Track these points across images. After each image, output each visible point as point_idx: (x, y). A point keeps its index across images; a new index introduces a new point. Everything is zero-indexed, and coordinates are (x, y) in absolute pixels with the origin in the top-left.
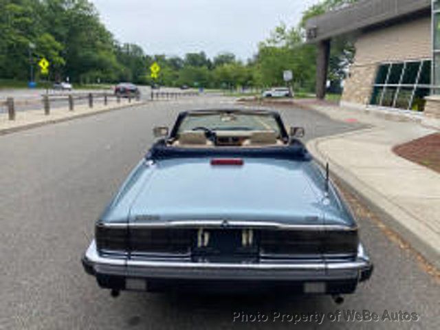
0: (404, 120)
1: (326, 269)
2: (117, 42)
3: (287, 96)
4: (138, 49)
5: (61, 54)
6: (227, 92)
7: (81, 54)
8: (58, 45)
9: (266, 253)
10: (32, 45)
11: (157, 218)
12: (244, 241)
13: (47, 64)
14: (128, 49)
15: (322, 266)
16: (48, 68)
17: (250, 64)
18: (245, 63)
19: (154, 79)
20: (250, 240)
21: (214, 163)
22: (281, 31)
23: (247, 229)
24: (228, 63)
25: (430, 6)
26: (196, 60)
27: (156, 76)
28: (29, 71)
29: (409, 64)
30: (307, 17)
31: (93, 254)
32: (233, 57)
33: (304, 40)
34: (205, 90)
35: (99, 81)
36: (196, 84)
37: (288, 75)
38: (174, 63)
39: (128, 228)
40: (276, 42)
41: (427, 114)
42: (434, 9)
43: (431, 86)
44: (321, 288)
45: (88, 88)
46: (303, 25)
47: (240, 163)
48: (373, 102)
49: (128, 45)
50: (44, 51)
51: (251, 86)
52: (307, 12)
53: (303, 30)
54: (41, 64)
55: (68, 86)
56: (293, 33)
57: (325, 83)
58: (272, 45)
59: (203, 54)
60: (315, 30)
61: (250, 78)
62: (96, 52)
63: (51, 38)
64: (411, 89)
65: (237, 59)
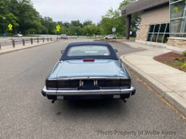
0: (160, 47)
1: (120, 91)
2: (41, 16)
3: (114, 38)
4: (50, 19)
5: (17, 22)
6: (89, 37)
7: (25, 22)
8: (15, 18)
9: (102, 87)
10: (4, 18)
11: (66, 77)
12: (95, 84)
13: (12, 26)
14: (46, 19)
15: (119, 90)
16: (12, 28)
17: (99, 25)
18: (96, 24)
19: (58, 32)
20: (97, 83)
21: (84, 61)
22: (111, 11)
23: (95, 80)
24: (89, 24)
25: (169, 1)
26: (76, 24)
27: (59, 31)
28: (3, 29)
29: (162, 25)
30: (122, 5)
31: (45, 90)
32: (91, 22)
33: (121, 15)
34: (80, 36)
35: (34, 33)
36: (76, 34)
37: (114, 30)
38: (66, 25)
39: (57, 80)
40: (109, 16)
41: (168, 45)
42: (171, 2)
43: (170, 33)
44: (119, 97)
45: (30, 36)
46: (120, 8)
47: (93, 61)
48: (148, 40)
49: (46, 18)
50: (9, 20)
51: (99, 34)
52: (121, 3)
53: (120, 11)
54: (9, 26)
55: (21, 35)
56: (116, 12)
57: (129, 33)
58: (107, 17)
59: (78, 21)
60: (125, 11)
61: (99, 31)
62: (32, 21)
63: (12, 15)
64: (163, 34)
65: (93, 23)
